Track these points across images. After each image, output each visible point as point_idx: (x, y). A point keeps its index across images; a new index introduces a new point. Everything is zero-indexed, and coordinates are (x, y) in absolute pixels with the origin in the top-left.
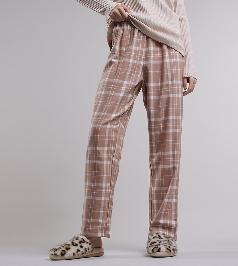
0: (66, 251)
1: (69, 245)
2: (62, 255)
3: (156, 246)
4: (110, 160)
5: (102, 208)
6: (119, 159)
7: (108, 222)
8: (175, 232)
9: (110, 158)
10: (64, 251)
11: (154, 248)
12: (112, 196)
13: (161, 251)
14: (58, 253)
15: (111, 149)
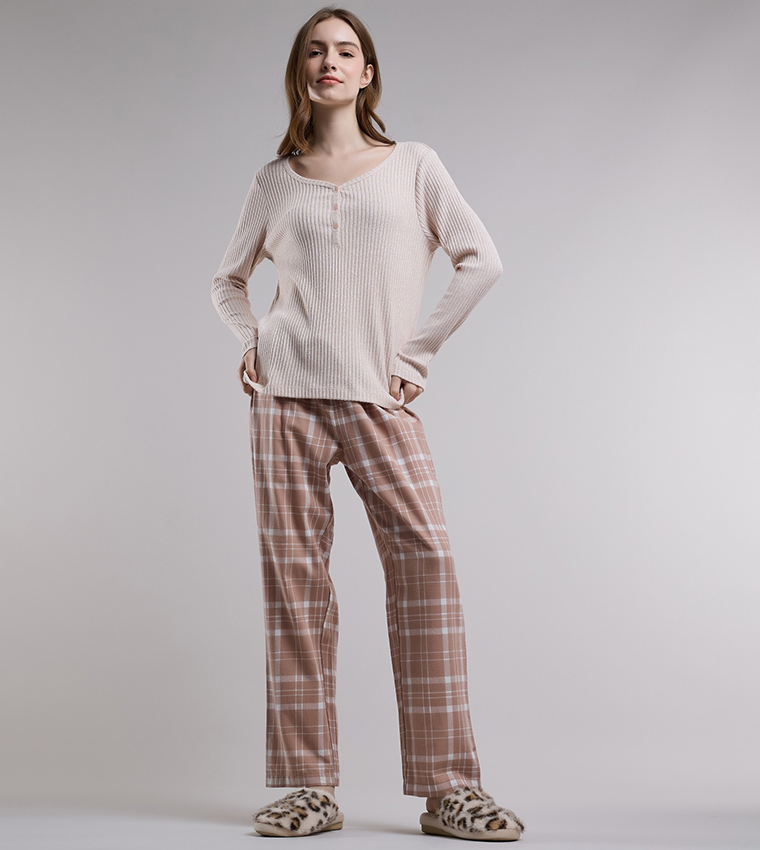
0: (301, 821)
1: (303, 808)
2: (293, 827)
3: (493, 818)
4: (317, 627)
5: (321, 726)
6: (335, 621)
7: (335, 754)
8: (479, 780)
9: (317, 622)
10: (296, 819)
11: (491, 821)
12: (331, 700)
13: (507, 827)
14: (286, 822)
15: (319, 605)
